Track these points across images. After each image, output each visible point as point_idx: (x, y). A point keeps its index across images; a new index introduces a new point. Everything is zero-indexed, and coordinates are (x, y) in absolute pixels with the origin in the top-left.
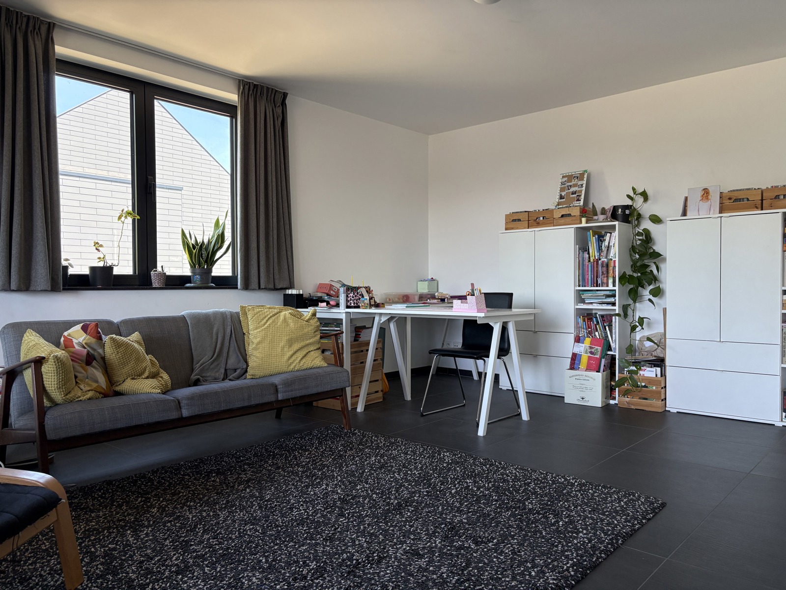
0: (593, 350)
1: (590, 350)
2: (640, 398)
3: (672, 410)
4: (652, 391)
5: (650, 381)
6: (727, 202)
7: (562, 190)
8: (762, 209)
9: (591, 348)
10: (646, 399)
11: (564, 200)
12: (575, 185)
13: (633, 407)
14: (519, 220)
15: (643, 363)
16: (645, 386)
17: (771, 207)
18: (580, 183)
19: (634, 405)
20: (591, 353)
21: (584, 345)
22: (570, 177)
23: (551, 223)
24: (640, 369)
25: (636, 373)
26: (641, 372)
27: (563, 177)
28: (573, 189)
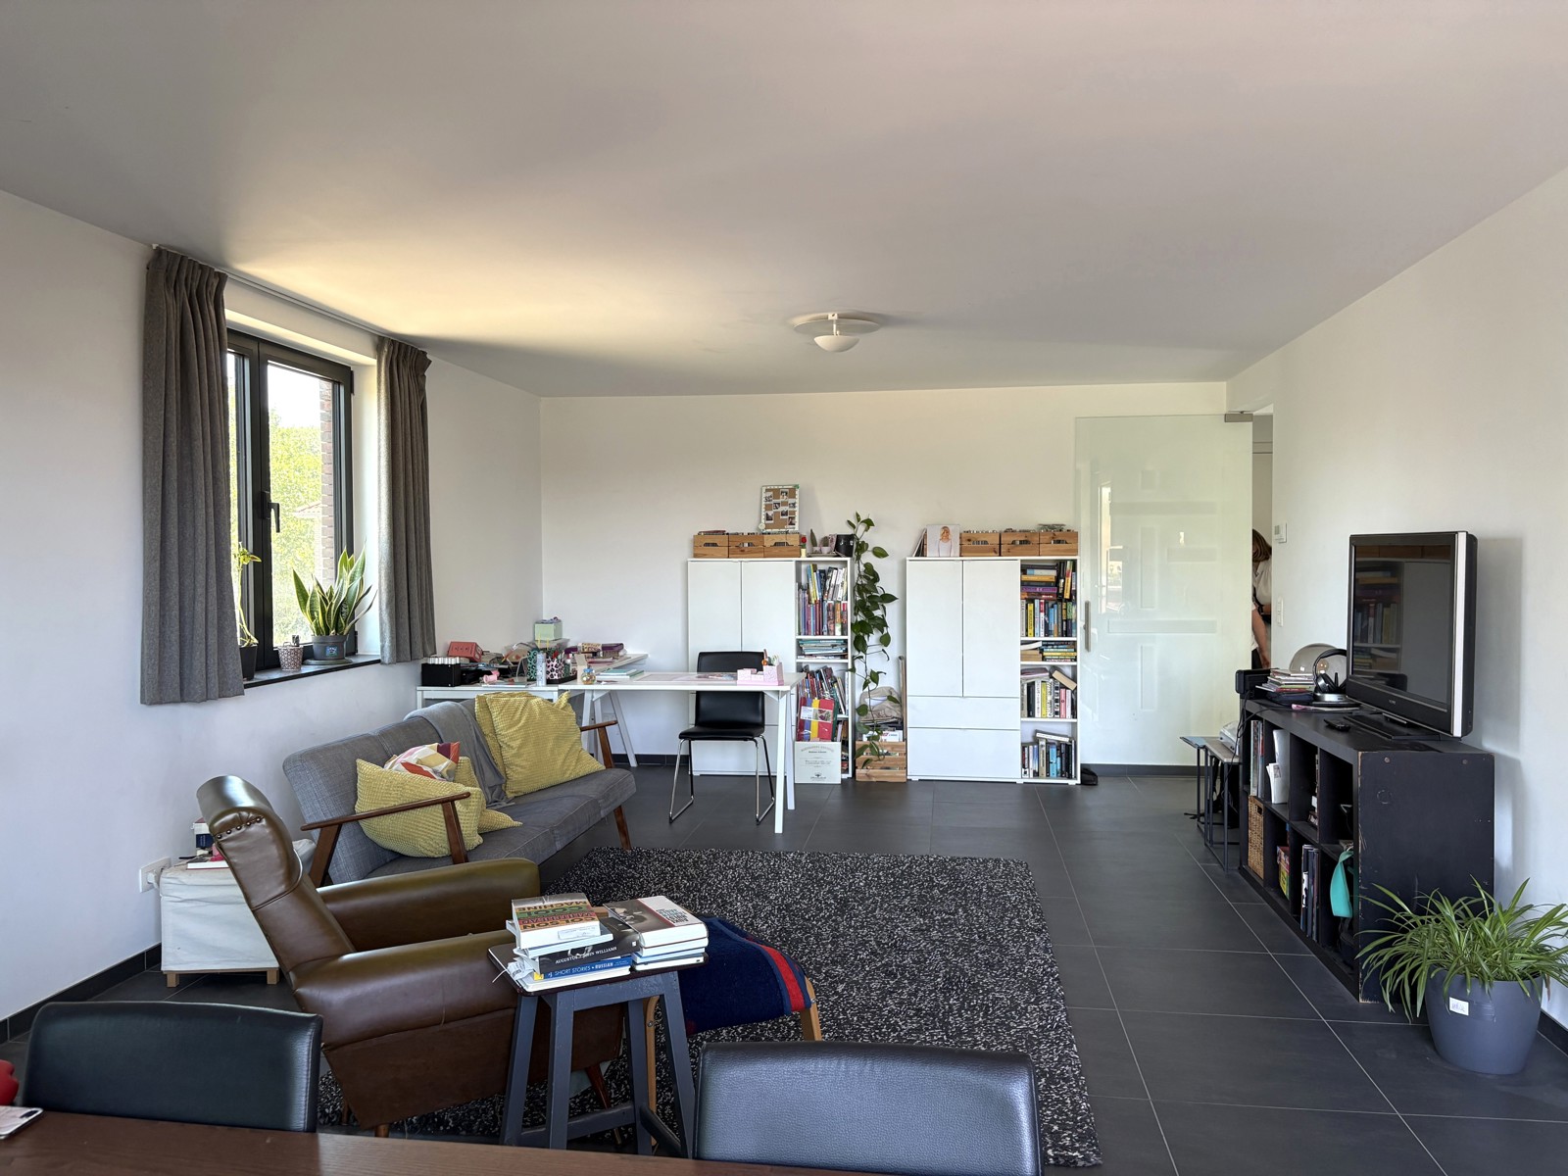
0: (824, 714)
1: (819, 715)
2: (882, 768)
3: (914, 779)
4: (895, 760)
5: (894, 746)
6: (966, 544)
7: (768, 508)
8: (1000, 555)
9: (821, 711)
10: (888, 768)
11: (772, 522)
12: (785, 504)
13: (874, 780)
14: (715, 545)
15: (883, 726)
16: (887, 754)
17: (1009, 553)
18: (791, 501)
19: (876, 777)
20: (822, 717)
21: (812, 709)
22: (777, 493)
23: (761, 552)
24: (881, 734)
25: (876, 738)
26: (883, 738)
27: (767, 490)
28: (782, 509)
